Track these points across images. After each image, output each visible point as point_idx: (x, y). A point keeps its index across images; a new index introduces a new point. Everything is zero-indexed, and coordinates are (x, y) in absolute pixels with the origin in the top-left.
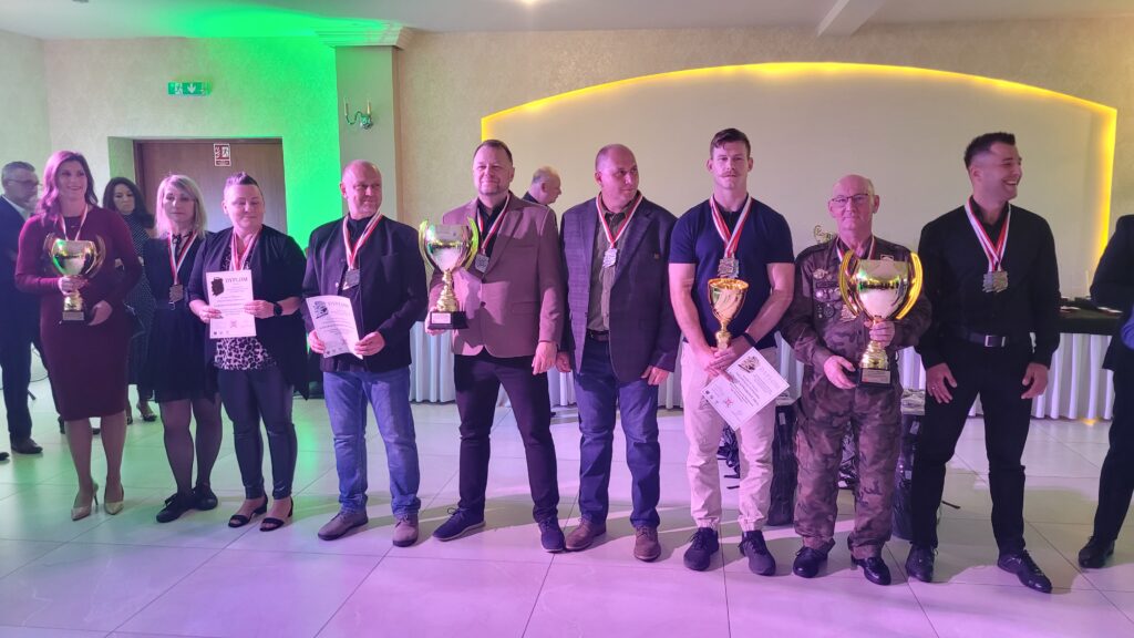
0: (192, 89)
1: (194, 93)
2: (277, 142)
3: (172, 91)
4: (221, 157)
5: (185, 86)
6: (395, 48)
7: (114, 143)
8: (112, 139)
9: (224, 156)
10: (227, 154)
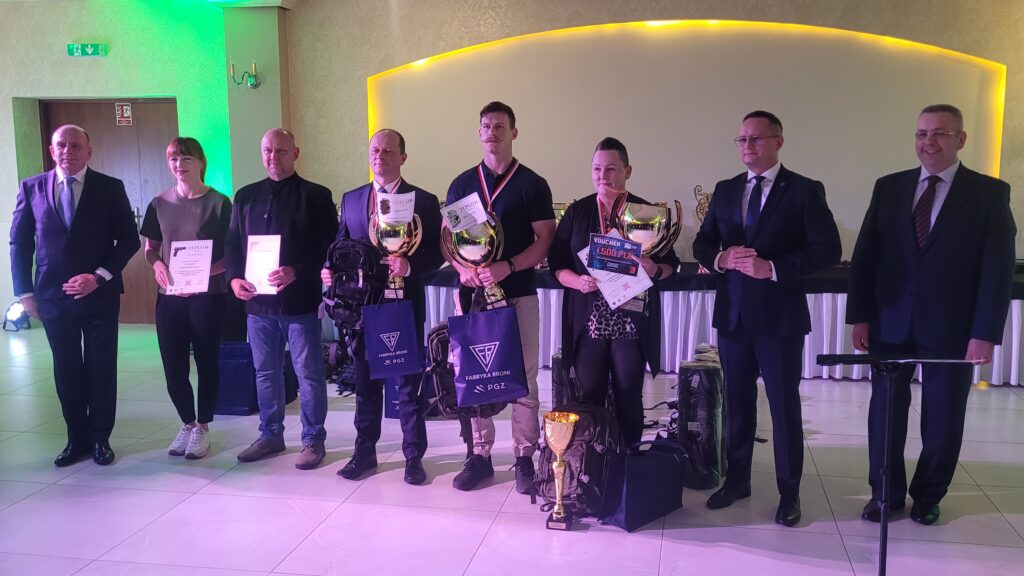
0: (90, 50)
1: (92, 54)
2: (172, 102)
3: (71, 53)
4: (122, 116)
5: (84, 47)
6: (282, 9)
7: (19, 103)
8: (16, 100)
9: (126, 115)
10: (128, 113)
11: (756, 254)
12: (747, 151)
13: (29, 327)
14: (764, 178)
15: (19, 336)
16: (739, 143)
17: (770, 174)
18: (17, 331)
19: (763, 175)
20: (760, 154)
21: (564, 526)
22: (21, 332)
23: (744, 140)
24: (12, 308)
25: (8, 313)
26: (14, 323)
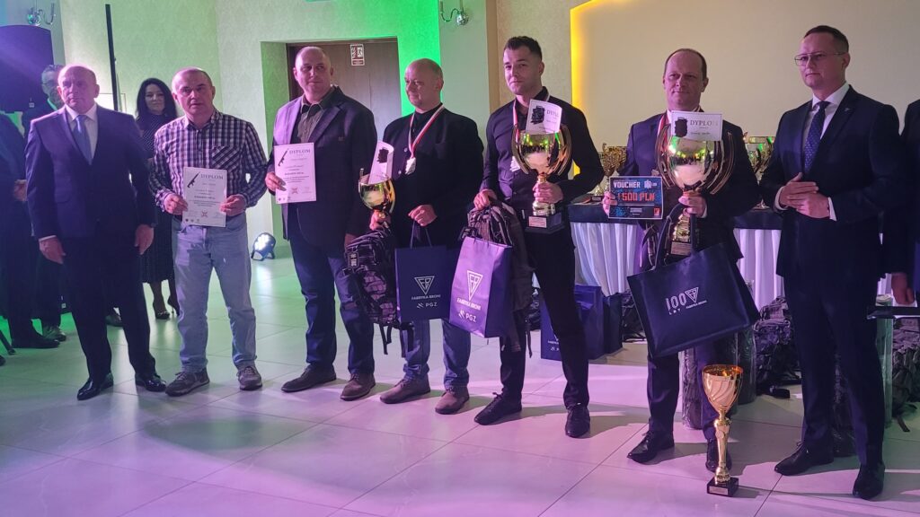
2: (395, 42)
4: (356, 57)
7: (267, 46)
8: (264, 44)
9: (359, 56)
10: (361, 54)
11: (817, 188)
12: (808, 71)
13: (273, 257)
14: (829, 103)
15: (264, 265)
16: (800, 63)
17: (835, 99)
18: (262, 260)
19: (827, 100)
20: (823, 75)
21: (726, 491)
22: (266, 261)
23: (805, 58)
24: (259, 239)
25: (256, 244)
26: (260, 252)
